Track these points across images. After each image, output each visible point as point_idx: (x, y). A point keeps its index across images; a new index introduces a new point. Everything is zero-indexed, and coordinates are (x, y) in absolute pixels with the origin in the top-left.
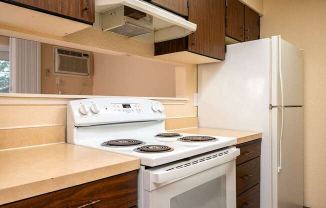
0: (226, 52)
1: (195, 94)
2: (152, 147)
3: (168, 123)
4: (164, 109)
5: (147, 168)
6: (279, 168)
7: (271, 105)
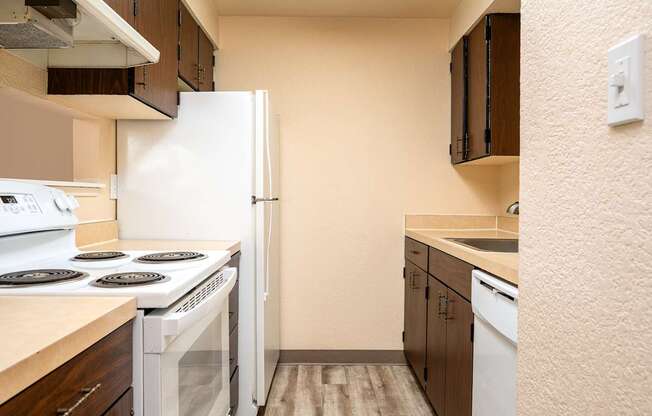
0: (178, 104)
1: (113, 176)
2: (127, 277)
3: (82, 232)
4: (78, 205)
5: (148, 311)
6: (265, 294)
7: (254, 197)
